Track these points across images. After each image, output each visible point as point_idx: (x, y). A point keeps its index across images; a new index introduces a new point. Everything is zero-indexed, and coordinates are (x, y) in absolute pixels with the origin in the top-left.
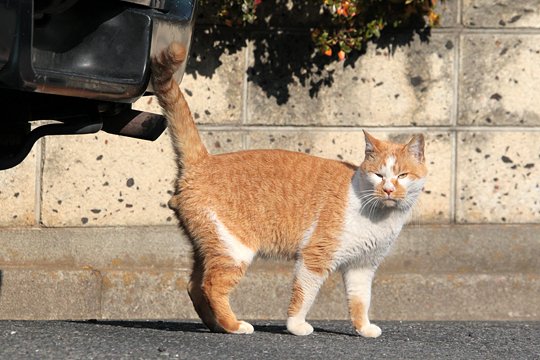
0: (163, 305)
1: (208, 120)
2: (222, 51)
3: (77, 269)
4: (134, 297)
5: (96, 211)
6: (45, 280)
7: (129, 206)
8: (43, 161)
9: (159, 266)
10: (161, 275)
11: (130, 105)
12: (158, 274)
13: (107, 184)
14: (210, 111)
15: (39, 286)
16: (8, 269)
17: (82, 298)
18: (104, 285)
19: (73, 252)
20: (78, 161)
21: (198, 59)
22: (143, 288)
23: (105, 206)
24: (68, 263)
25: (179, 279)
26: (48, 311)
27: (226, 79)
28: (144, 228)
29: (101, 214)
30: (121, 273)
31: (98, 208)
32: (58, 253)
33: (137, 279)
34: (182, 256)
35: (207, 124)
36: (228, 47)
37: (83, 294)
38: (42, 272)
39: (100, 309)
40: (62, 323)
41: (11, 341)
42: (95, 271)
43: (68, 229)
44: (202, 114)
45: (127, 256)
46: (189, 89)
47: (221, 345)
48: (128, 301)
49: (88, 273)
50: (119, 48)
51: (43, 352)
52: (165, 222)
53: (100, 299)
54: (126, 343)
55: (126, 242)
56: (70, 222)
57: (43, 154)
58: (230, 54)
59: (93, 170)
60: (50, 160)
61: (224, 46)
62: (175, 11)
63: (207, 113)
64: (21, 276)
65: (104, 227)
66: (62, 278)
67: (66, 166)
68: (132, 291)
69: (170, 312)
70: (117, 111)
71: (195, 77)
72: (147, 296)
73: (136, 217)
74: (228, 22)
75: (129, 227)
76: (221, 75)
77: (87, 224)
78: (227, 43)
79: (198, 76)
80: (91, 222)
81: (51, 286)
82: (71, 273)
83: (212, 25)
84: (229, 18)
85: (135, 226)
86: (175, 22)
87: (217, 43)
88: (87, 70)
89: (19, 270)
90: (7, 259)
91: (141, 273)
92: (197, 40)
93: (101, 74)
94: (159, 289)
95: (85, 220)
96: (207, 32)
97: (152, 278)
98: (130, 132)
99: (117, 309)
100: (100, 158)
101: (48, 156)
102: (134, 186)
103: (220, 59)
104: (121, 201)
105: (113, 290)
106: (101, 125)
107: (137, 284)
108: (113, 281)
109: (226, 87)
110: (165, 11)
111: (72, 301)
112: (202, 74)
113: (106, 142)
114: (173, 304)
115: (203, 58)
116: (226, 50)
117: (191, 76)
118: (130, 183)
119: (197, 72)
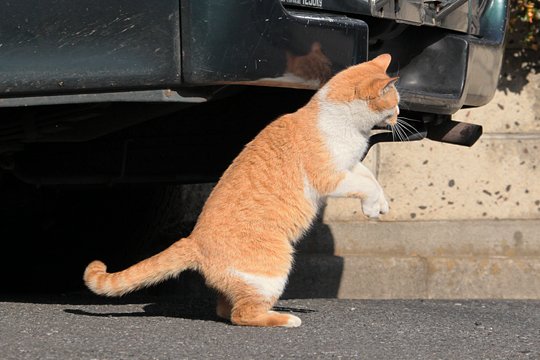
0: (481, 287)
1: (517, 130)
2: (529, 71)
3: (407, 257)
4: (455, 280)
5: (423, 208)
6: (380, 266)
7: (450, 203)
8: (378, 165)
9: (477, 254)
10: (478, 262)
11: (450, 116)
12: (475, 261)
13: (431, 184)
14: (519, 122)
15: (375, 271)
16: (349, 257)
17: (411, 280)
18: (430, 270)
19: (404, 243)
20: (407, 166)
21: (509, 78)
22: (463, 273)
23: (431, 203)
24: (400, 252)
25: (493, 265)
26: (383, 292)
27: (533, 95)
28: (463, 223)
29: (427, 210)
30: (444, 260)
31: (424, 205)
32: (390, 243)
33: (457, 264)
34: (496, 246)
35: (517, 133)
36: (534, 67)
37: (412, 278)
38: (378, 259)
39: (427, 290)
40: (394, 302)
41: (351, 316)
42: (422, 259)
43: (398, 223)
44: (512, 125)
45: (450, 245)
46: (501, 104)
47: (529, 320)
48: (450, 284)
49: (416, 260)
50: (441, 68)
51: (378, 325)
52: (481, 217)
53: (427, 281)
54: (448, 318)
55: (448, 234)
56: (401, 216)
57: (378, 160)
58: (536, 73)
59: (419, 172)
60: (384, 165)
61: (531, 67)
62: (488, 37)
63: (517, 124)
64: (361, 263)
65: (430, 221)
66: (394, 264)
67: (398, 169)
68: (453, 275)
69: (486, 293)
70: (439, 122)
71: (506, 94)
72: (467, 279)
73: (457, 212)
74: (534, 47)
75: (451, 221)
76: (529, 92)
77: (416, 218)
78: (534, 64)
79: (509, 92)
80: (418, 217)
81: (386, 270)
82: (402, 260)
83: (521, 49)
84: (535, 43)
85: (456, 221)
86: (488, 45)
87: (525, 65)
88: (413, 87)
89: (358, 257)
90: (348, 248)
91: (461, 259)
92: (508, 62)
93: (425, 90)
94: (476, 273)
95: (413, 215)
96: (516, 55)
97: (471, 264)
98: (451, 139)
99: (442, 291)
100: (426, 162)
101: (382, 161)
102: (455, 187)
103: (528, 78)
104: (443, 199)
105: (438, 274)
106: (426, 133)
107: (458, 269)
108: (438, 266)
109: (533, 101)
110: (479, 37)
111: (403, 284)
112: (512, 90)
113: (431, 149)
114: (488, 286)
115: (513, 77)
116: (533, 70)
117: (502, 93)
118: (452, 183)
119: (507, 89)
